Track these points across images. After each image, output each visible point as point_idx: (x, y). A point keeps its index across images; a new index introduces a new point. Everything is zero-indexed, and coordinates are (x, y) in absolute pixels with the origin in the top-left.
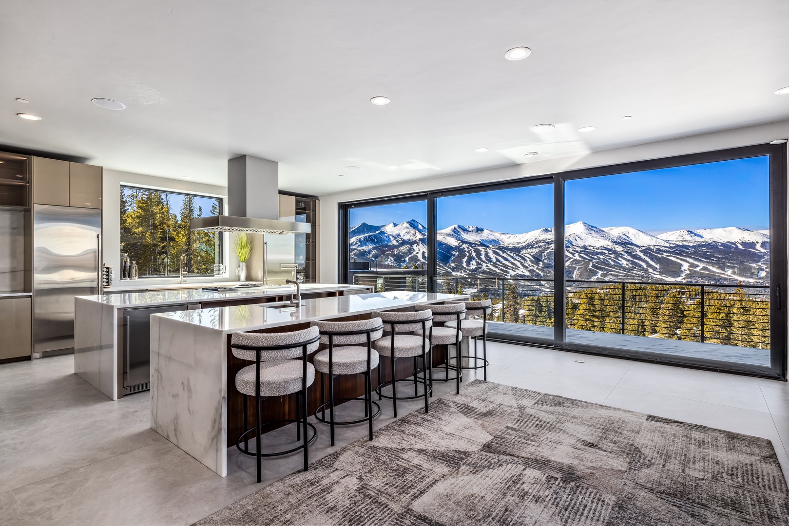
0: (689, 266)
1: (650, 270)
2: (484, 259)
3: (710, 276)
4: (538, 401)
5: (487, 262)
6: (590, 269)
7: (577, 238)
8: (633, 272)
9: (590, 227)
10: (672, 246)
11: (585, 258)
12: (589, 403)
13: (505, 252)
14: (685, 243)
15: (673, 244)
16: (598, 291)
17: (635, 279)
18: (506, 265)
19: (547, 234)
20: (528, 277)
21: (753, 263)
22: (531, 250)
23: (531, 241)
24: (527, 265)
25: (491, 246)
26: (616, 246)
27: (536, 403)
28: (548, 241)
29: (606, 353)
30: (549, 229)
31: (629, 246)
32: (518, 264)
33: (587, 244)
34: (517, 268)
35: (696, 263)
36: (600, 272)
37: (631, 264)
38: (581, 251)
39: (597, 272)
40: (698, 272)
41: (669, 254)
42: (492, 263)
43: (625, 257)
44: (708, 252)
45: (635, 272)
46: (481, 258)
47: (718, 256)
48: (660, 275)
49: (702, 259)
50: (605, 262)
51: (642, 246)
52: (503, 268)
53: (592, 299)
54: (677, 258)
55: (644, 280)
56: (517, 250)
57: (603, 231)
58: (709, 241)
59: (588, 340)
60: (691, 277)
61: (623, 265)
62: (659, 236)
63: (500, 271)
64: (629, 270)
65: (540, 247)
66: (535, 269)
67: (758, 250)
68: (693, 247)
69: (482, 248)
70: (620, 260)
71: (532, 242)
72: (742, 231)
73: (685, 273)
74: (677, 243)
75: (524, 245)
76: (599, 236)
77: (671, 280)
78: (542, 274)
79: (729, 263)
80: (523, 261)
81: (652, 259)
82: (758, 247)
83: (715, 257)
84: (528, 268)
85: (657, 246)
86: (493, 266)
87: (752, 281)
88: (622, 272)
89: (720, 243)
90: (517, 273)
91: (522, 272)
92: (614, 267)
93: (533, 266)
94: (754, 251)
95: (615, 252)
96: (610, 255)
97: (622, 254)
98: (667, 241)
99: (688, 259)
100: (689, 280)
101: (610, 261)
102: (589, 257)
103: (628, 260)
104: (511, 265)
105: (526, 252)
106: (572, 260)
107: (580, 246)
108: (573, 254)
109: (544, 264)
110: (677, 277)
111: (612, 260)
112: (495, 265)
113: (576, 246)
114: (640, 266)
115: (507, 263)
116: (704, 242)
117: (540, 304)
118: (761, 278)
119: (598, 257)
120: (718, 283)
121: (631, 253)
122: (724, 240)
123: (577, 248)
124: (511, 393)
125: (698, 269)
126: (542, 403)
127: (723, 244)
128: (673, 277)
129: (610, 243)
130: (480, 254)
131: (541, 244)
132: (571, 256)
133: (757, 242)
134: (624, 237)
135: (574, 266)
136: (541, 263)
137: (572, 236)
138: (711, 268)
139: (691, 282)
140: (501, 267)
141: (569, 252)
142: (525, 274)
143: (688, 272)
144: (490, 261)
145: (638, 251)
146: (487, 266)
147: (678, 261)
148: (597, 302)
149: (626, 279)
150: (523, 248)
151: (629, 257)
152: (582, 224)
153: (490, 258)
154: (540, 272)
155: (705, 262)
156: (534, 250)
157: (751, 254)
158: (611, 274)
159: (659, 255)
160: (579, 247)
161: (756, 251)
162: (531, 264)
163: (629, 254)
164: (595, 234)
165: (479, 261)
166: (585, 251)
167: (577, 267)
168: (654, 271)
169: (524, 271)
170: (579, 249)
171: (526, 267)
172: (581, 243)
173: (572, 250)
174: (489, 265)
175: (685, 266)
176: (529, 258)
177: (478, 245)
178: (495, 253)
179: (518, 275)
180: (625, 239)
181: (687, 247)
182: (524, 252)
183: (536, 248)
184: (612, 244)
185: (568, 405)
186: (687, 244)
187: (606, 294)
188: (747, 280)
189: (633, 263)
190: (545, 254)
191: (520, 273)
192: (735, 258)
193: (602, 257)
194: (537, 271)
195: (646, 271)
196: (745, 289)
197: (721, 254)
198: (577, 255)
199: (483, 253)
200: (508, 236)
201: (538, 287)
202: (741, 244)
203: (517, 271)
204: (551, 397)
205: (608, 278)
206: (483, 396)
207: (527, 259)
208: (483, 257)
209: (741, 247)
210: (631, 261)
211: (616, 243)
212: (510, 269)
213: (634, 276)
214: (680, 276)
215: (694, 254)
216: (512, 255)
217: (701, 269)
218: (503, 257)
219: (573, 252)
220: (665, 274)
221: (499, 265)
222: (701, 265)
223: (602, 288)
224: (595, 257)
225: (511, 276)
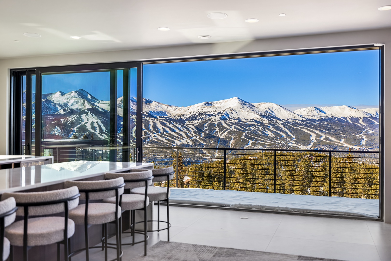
0: (316, 137)
1: (289, 140)
2: (152, 130)
3: (330, 145)
4: (216, 254)
5: (155, 132)
6: (243, 139)
7: (233, 112)
8: (276, 141)
9: (243, 102)
10: (304, 119)
11: (239, 129)
12: (255, 251)
13: (171, 123)
14: (313, 118)
15: (305, 118)
16: (250, 158)
17: (277, 148)
18: (172, 135)
19: (208, 107)
20: (191, 146)
21: (357, 134)
22: (194, 122)
23: (194, 113)
24: (191, 135)
25: (158, 117)
26: (264, 119)
27: (214, 256)
28: (209, 113)
29: (263, 210)
30: (210, 103)
31: (273, 119)
32: (183, 134)
33: (241, 117)
34: (182, 138)
35: (320, 134)
36: (251, 142)
37: (274, 134)
38: (236, 123)
39: (249, 141)
40: (322, 141)
41: (302, 127)
42: (159, 134)
43: (270, 128)
44: (329, 125)
45: (277, 141)
46: (149, 128)
47: (336, 128)
48: (295, 143)
49: (325, 131)
50: (254, 133)
51: (283, 120)
52: (169, 138)
53: (245, 164)
54: (308, 130)
55: (284, 148)
56: (182, 121)
57: (253, 106)
58: (330, 116)
59: (249, 200)
60: (317, 145)
61: (269, 136)
62: (295, 112)
63: (166, 141)
64: (273, 139)
65: (202, 119)
66: (198, 139)
67: (361, 124)
68: (319, 120)
69: (150, 119)
70: (266, 131)
71: (196, 114)
72: (350, 109)
73: (313, 142)
74: (308, 117)
75: (188, 116)
76: (250, 111)
77: (303, 147)
78: (204, 143)
79: (342, 134)
80: (187, 132)
81: (290, 131)
82: (361, 121)
83: (334, 129)
84: (192, 138)
85: (294, 119)
86: (161, 136)
87: (357, 148)
88: (268, 141)
89: (337, 118)
90: (182, 143)
91: (187, 141)
92: (261, 137)
93: (196, 136)
94: (358, 124)
95: (262, 124)
96: (259, 127)
97: (268, 126)
98: (301, 116)
99: (315, 131)
100: (316, 147)
101: (259, 132)
102: (242, 128)
103: (272, 131)
104: (176, 135)
105: (190, 123)
106: (229, 131)
107: (236, 119)
108: (230, 126)
109: (205, 134)
110: (308, 145)
111: (260, 131)
112: (162, 135)
113: (232, 118)
114: (281, 136)
115: (173, 133)
116: (326, 117)
117: (202, 170)
118: (362, 146)
119: (249, 128)
120: (335, 150)
121: (274, 125)
122: (339, 116)
123: (233, 120)
124: (192, 249)
125: (322, 139)
126: (218, 255)
127: (338, 119)
128: (305, 145)
129: (258, 117)
130: (149, 125)
131: (203, 116)
132: (227, 127)
133: (360, 118)
134: (269, 111)
135: (231, 136)
136: (203, 134)
137: (229, 109)
138: (330, 138)
139: (317, 149)
140: (167, 137)
141: (227, 124)
142: (189, 144)
143: (315, 141)
144: (158, 132)
145: (280, 123)
146: (155, 136)
147: (309, 132)
148: (248, 167)
149: (271, 147)
150: (188, 119)
151: (273, 128)
152: (237, 99)
153: (158, 129)
154: (202, 142)
155: (327, 133)
156: (197, 122)
157: (356, 127)
158: (259, 143)
159: (295, 127)
160: (234, 119)
161: (360, 125)
162: (194, 134)
163: (274, 126)
164: (247, 109)
165: (147, 132)
166: (239, 123)
167: (233, 137)
168: (291, 140)
169: (188, 141)
170: (234, 122)
171: (190, 137)
172: (236, 116)
173: (229, 122)
174: (156, 135)
175: (313, 136)
176: (192, 129)
177: (147, 116)
178: (162, 123)
179: (183, 145)
180: (270, 113)
181: (314, 121)
182: (188, 123)
183: (199, 119)
184: (260, 117)
185: (239, 254)
186: (315, 119)
187: (256, 160)
188: (354, 147)
189: (276, 134)
190: (206, 125)
191: (185, 142)
192: (346, 130)
193: (252, 128)
194: (200, 141)
195: (286, 140)
196: (353, 154)
197: (337, 127)
198: (233, 126)
199: (151, 124)
200: (174, 108)
201: (201, 155)
202: (350, 119)
203: (182, 141)
204: (225, 250)
205: (257, 147)
206: (168, 255)
207: (191, 129)
208: (151, 128)
209: (350, 121)
210: (275, 132)
211: (263, 116)
212: (176, 139)
213: (277, 145)
214: (309, 144)
215: (319, 126)
216: (178, 126)
217: (324, 139)
218: (170, 128)
219: (230, 124)
220: (299, 143)
221: (166, 135)
222: (324, 136)
223: (252, 155)
224: (247, 128)
225: (177, 145)
